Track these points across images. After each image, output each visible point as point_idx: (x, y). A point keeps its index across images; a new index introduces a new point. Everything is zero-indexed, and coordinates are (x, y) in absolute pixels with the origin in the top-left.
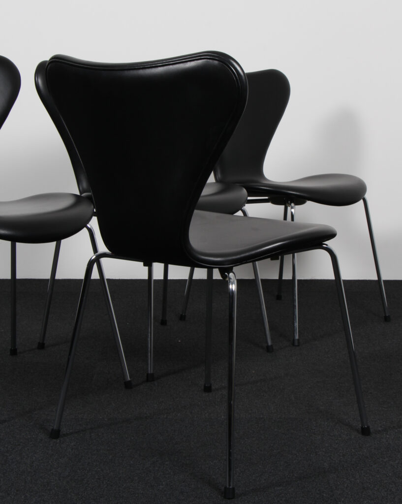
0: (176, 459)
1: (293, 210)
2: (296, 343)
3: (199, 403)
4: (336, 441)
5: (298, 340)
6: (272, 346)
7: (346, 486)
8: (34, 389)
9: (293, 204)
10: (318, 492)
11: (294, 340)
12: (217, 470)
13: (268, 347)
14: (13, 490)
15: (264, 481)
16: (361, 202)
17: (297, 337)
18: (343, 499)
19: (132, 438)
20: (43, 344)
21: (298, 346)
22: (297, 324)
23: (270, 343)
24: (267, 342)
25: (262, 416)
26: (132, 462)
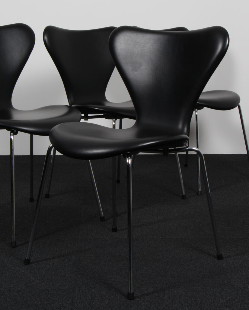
0: (136, 262)
1: (197, 113)
2: (200, 193)
3: (146, 229)
4: (229, 251)
5: (201, 191)
6: (185, 195)
7: (237, 276)
8: (47, 222)
9: (196, 110)
10: (221, 280)
11: (198, 191)
12: (161, 268)
13: (183, 196)
14: (45, 279)
15: (189, 274)
16: (237, 108)
17: (200, 190)
18: (236, 284)
19: (109, 250)
20: (49, 195)
21: (201, 195)
22: (200, 182)
23: (184, 194)
24: (182, 193)
25: (183, 237)
26: (111, 264)
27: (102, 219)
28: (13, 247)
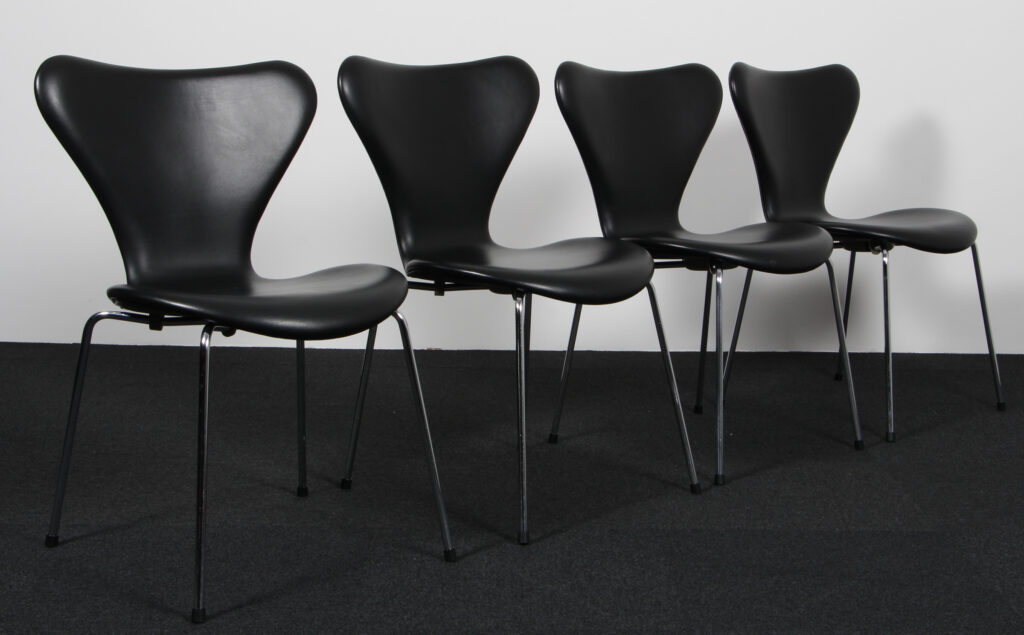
2: (891, 439)
5: (894, 434)
6: (861, 441)
11: (887, 433)
13: (856, 442)
16: (969, 250)
17: (892, 430)
21: (893, 441)
22: (891, 413)
23: (859, 438)
24: (856, 437)
27: (694, 490)
28: (524, 544)
